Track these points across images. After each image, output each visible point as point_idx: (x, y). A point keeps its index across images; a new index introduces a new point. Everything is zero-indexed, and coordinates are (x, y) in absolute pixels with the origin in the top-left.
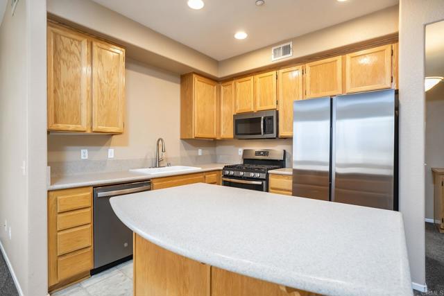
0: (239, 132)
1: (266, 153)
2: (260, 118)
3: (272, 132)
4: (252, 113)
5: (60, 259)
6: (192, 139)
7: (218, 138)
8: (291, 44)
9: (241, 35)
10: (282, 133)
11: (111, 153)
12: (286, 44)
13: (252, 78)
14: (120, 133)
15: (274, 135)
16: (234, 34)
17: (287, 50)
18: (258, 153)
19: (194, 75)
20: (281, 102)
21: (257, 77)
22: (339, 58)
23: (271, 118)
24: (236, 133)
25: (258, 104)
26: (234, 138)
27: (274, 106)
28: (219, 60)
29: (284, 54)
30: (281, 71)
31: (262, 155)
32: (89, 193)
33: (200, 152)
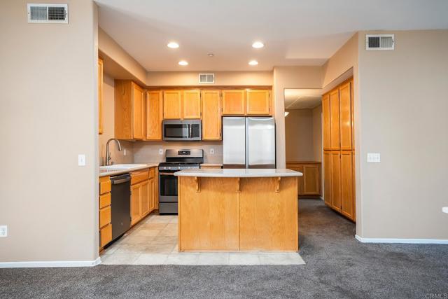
0: (167, 135)
1: (188, 152)
3: (198, 136)
4: (179, 120)
5: (102, 230)
7: (144, 140)
8: (213, 75)
10: (205, 137)
12: (210, 74)
13: (179, 92)
15: (199, 139)
17: (210, 78)
18: (180, 153)
19: (132, 83)
20: (204, 115)
21: (185, 91)
23: (197, 125)
24: (165, 135)
25: (185, 113)
26: (163, 139)
27: (199, 117)
28: (148, 70)
30: (204, 91)
31: (185, 154)
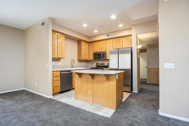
1: (103, 64)
2: (101, 54)
3: (105, 58)
4: (99, 52)
5: (54, 88)
6: (81, 60)
7: (89, 60)
8: (109, 34)
9: (96, 31)
10: (107, 58)
11: (60, 63)
12: (108, 34)
13: (99, 42)
14: (64, 58)
15: (105, 59)
16: (94, 31)
17: (108, 35)
18: (101, 64)
19: (82, 41)
20: (107, 50)
21: (101, 42)
22: (121, 39)
23: (104, 54)
24: (94, 58)
25: (101, 50)
26: (94, 59)
27: (105, 50)
29: (108, 36)
30: (107, 41)
32: (59, 72)
33: (83, 64)
